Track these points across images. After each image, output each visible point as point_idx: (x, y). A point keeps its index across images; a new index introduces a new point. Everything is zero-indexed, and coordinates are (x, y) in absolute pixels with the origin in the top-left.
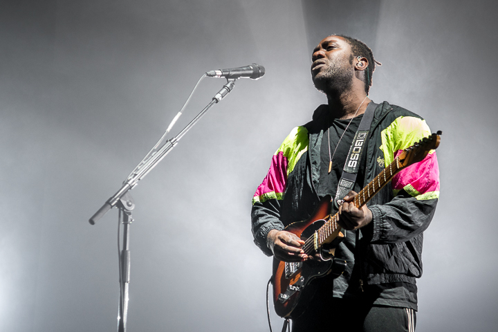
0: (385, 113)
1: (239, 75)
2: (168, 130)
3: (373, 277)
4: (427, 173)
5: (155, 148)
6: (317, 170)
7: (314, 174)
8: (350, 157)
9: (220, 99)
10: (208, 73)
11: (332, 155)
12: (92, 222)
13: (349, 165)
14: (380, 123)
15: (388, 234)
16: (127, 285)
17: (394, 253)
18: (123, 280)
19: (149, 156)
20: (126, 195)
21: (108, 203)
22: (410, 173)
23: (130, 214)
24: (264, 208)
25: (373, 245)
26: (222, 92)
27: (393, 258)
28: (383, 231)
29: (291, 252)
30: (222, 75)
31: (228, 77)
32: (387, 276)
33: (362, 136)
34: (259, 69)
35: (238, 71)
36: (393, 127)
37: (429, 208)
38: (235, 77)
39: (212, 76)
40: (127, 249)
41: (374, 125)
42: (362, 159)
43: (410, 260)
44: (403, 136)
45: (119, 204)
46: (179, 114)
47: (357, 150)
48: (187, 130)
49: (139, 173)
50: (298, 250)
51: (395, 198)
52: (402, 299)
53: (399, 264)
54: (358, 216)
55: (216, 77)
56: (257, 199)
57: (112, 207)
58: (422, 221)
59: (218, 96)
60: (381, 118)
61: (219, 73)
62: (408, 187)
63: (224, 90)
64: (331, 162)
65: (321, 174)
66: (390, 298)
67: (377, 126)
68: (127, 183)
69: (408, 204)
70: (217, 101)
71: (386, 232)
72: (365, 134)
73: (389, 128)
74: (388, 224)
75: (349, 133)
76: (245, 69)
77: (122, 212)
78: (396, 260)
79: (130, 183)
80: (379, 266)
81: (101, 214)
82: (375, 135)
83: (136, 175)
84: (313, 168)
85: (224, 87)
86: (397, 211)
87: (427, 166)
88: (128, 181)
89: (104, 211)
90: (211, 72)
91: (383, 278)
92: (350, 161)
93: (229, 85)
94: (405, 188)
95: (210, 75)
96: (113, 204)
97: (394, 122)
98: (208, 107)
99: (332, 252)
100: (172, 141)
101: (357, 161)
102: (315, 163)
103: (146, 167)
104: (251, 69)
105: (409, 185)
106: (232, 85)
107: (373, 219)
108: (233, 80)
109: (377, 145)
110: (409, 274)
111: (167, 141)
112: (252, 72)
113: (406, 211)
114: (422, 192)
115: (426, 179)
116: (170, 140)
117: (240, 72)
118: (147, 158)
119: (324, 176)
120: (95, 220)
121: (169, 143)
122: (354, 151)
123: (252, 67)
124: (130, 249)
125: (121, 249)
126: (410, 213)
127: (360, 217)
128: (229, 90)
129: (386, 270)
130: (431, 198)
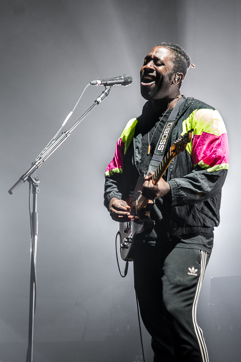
0: (186, 107)
1: (114, 84)
2: (63, 125)
3: (176, 230)
4: (214, 151)
5: (54, 138)
6: (139, 153)
7: (136, 156)
8: (160, 142)
9: (100, 101)
10: (92, 82)
11: (150, 141)
12: (10, 192)
13: (158, 149)
14: (182, 115)
15: (184, 199)
16: (36, 237)
17: (192, 212)
18: (33, 233)
19: (50, 144)
20: (34, 172)
21: (22, 178)
22: (203, 152)
23: (37, 186)
24: (112, 180)
25: (177, 207)
26: (101, 96)
27: (191, 215)
28: (180, 198)
29: (121, 215)
30: (101, 84)
31: (106, 85)
32: (187, 229)
33: (169, 125)
34: (128, 78)
35: (113, 80)
36: (191, 118)
37: (216, 178)
38: (111, 85)
39: (95, 84)
40: (36, 211)
41: (178, 117)
42: (168, 143)
43: (207, 215)
44: (197, 124)
45: (30, 180)
46: (71, 113)
47: (165, 136)
48: (77, 124)
49: (43, 157)
50: (125, 213)
51: (193, 171)
52: (199, 244)
53: (196, 220)
54: (155, 190)
55: (97, 85)
56: (107, 173)
57: (24, 181)
58: (211, 187)
59: (99, 99)
60: (184, 111)
61: (99, 82)
62: (201, 162)
63: (103, 94)
64: (150, 146)
65: (142, 155)
66: (190, 243)
67: (180, 117)
68: (34, 164)
69: (199, 176)
70: (98, 103)
71: (182, 198)
72: (172, 124)
73: (188, 119)
74: (182, 193)
75: (162, 123)
76: (118, 78)
77: (31, 185)
78: (194, 217)
79: (37, 164)
80: (181, 222)
81: (17, 187)
82: (178, 125)
83: (41, 158)
84: (136, 151)
85: (103, 92)
86: (190, 182)
87: (215, 146)
88: (36, 162)
89: (19, 184)
90: (94, 82)
91: (185, 231)
92: (160, 146)
93: (106, 91)
94: (199, 164)
95: (93, 84)
96: (25, 180)
97: (191, 114)
98: (91, 108)
99: (148, 214)
100: (66, 133)
101: (165, 145)
102: (137, 148)
103: (48, 152)
104: (122, 79)
105: (202, 161)
106: (109, 91)
107: (171, 190)
108: (110, 87)
109: (179, 132)
110: (205, 226)
111: (63, 133)
112: (123, 81)
113: (197, 181)
114: (212, 166)
115: (214, 156)
116: (65, 132)
117: (115, 81)
118: (48, 146)
119: (144, 157)
120: (13, 191)
121: (64, 134)
122: (163, 138)
123: (123, 78)
124: (37, 212)
125: (32, 211)
126: (200, 182)
127: (157, 191)
128: (107, 95)
129: (186, 224)
130: (218, 169)
